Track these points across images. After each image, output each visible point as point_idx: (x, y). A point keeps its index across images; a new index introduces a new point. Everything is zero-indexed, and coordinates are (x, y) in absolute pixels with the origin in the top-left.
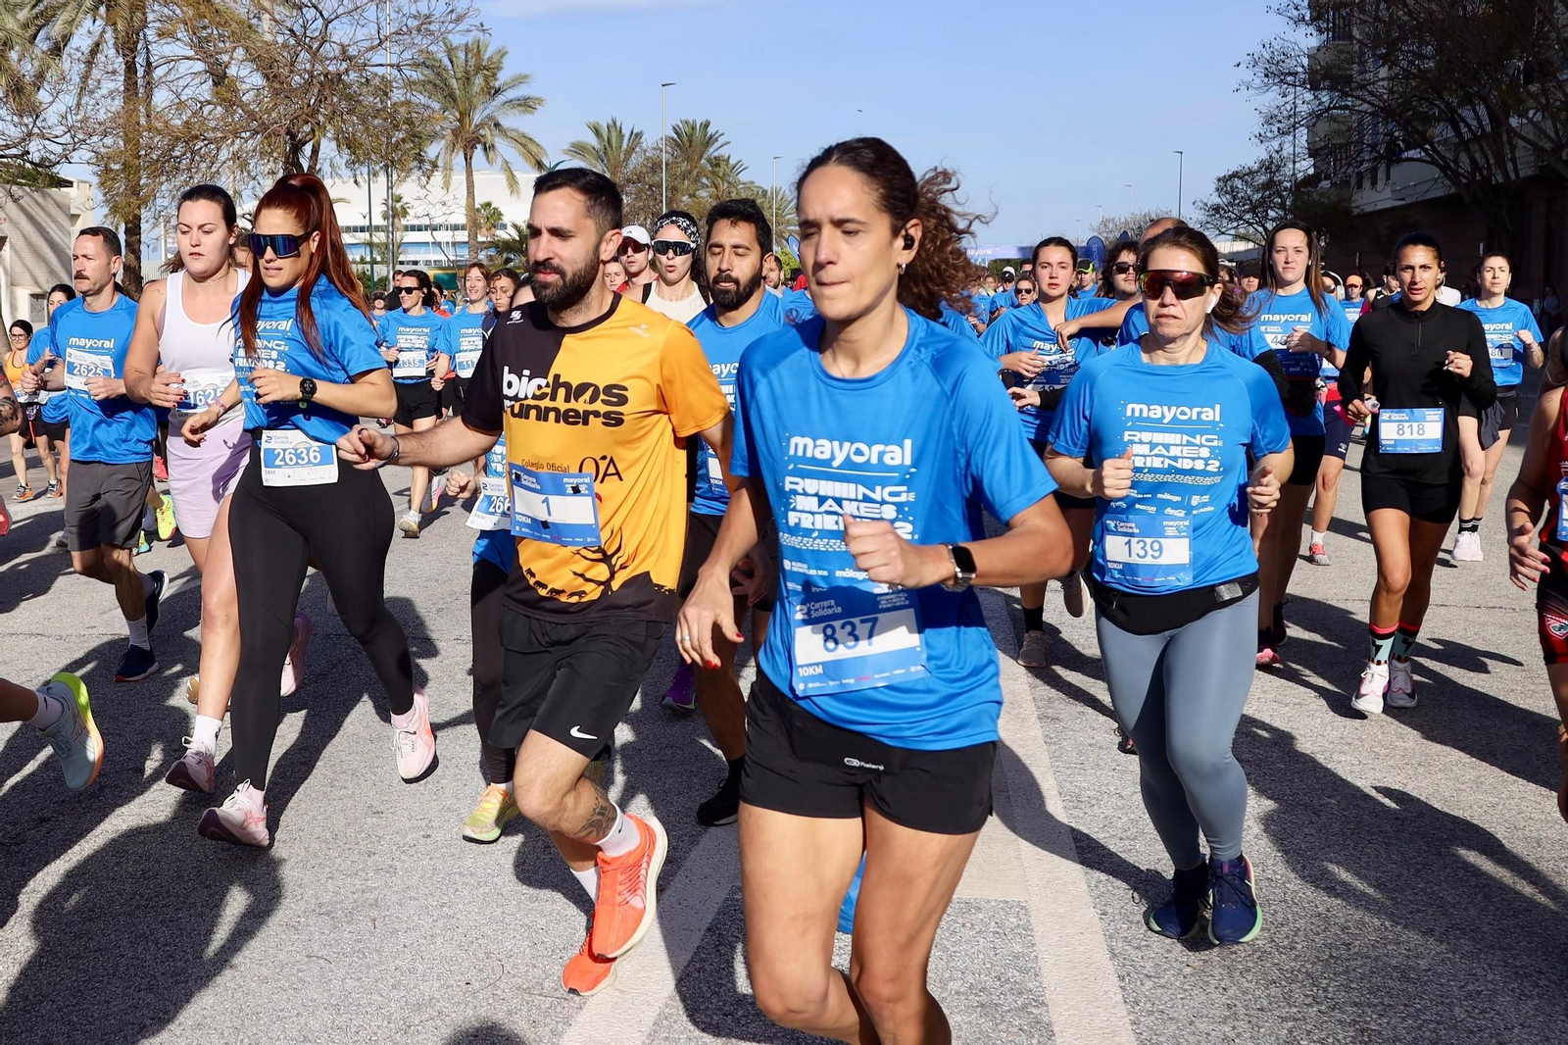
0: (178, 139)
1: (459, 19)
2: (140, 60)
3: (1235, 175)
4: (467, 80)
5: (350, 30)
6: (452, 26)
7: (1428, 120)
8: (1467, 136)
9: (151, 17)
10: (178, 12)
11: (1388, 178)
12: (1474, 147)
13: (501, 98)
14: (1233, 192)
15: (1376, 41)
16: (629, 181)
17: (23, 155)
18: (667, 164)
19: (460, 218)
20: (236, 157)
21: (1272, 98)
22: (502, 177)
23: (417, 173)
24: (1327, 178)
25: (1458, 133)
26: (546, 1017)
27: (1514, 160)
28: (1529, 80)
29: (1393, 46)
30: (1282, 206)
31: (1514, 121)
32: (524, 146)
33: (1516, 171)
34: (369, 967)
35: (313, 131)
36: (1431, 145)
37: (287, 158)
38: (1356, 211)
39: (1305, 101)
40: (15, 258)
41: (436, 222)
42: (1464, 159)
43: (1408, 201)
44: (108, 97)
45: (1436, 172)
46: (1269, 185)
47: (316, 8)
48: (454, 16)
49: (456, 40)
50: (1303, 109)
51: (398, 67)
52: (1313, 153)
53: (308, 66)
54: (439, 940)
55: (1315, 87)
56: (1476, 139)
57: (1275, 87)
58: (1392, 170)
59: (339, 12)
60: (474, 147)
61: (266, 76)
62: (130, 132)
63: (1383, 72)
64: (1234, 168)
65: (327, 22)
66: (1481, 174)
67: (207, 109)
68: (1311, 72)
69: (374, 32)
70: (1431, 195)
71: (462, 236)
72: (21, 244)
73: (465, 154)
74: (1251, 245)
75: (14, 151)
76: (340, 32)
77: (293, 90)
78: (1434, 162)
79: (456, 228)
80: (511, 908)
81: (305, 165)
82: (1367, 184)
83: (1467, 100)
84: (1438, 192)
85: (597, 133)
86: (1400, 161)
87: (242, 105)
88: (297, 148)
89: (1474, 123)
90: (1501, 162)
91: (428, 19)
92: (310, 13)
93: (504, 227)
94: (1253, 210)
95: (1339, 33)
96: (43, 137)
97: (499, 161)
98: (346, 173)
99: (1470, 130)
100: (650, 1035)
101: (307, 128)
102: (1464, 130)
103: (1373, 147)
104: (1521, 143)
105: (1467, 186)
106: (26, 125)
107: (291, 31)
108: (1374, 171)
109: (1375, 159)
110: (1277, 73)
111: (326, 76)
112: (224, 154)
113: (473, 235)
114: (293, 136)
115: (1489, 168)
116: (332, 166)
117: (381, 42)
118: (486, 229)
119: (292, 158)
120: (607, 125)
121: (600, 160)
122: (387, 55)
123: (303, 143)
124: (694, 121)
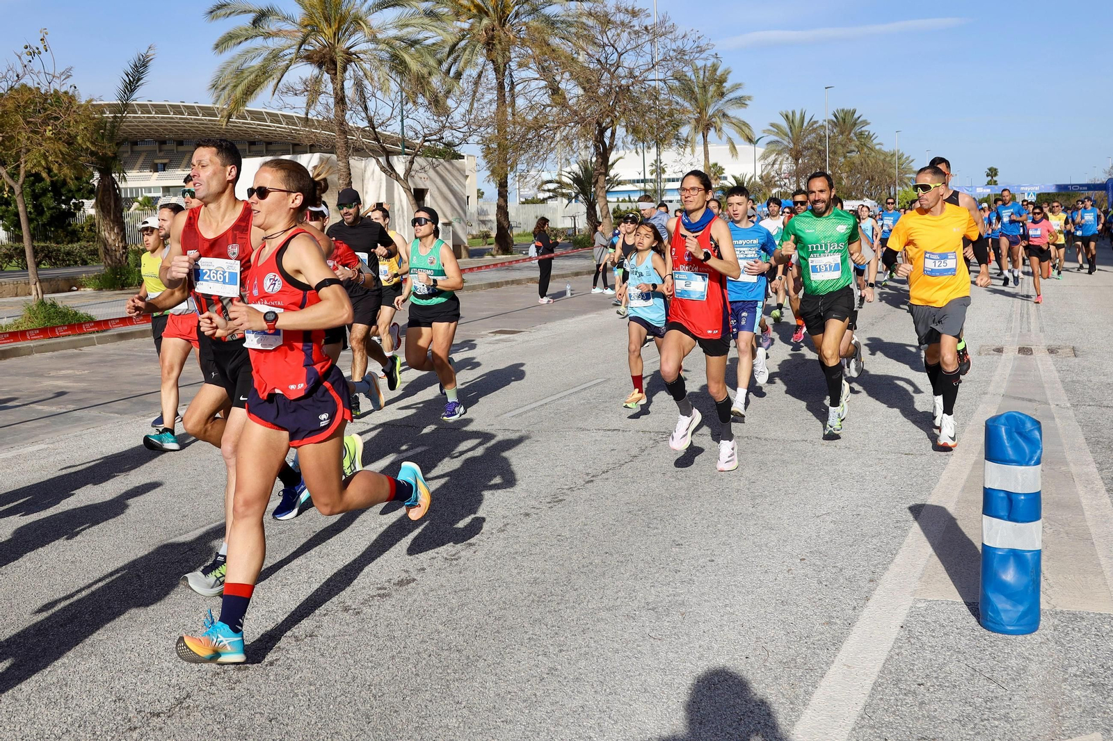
0: (530, 128)
1: (701, 51)
2: (507, 81)
4: (704, 88)
5: (633, 58)
6: (697, 55)
9: (513, 55)
10: (530, 51)
13: (726, 98)
16: (805, 148)
17: (440, 139)
18: (829, 137)
20: (566, 138)
22: (728, 147)
23: (675, 147)
26: (800, 682)
32: (741, 129)
34: (682, 645)
35: (612, 121)
37: (596, 138)
40: (433, 202)
44: (487, 105)
47: (613, 47)
48: (699, 49)
49: (700, 63)
51: (664, 81)
53: (609, 82)
54: (726, 629)
59: (628, 47)
60: (709, 129)
61: (584, 88)
62: (501, 126)
65: (620, 55)
67: (548, 109)
69: (650, 60)
72: (436, 194)
73: (703, 134)
75: (434, 137)
76: (629, 61)
77: (599, 97)
80: (770, 609)
81: (607, 142)
85: (787, 117)
87: (569, 107)
88: (602, 132)
91: (682, 52)
92: (609, 50)
93: (725, 178)
96: (452, 129)
97: (724, 138)
98: (632, 147)
100: (870, 696)
101: (608, 120)
106: (442, 122)
107: (598, 60)
111: (620, 87)
112: (558, 137)
114: (599, 124)
116: (623, 142)
117: (654, 66)
118: (716, 180)
119: (599, 139)
120: (793, 113)
121: (786, 135)
122: (657, 74)
123: (606, 129)
124: (846, 110)
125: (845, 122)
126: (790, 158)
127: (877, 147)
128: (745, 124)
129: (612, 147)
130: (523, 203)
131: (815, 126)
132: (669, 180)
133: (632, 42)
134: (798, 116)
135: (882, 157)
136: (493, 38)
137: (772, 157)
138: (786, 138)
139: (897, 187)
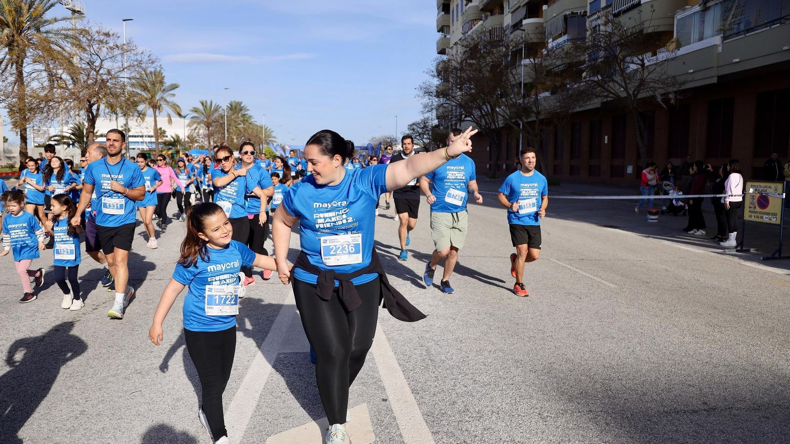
1: (153, 63)
3: (414, 124)
5: (110, 64)
6: (150, 64)
7: (472, 108)
8: (484, 113)
9: (28, 54)
10: (40, 53)
12: (486, 117)
14: (413, 130)
15: (457, 83)
16: (213, 122)
18: (227, 116)
19: (152, 133)
20: (67, 109)
21: (426, 100)
22: (167, 119)
23: (137, 118)
24: (442, 125)
27: (498, 122)
28: (501, 97)
29: (462, 84)
30: (428, 134)
31: (498, 109)
32: (174, 108)
33: (498, 125)
35: (98, 100)
36: (474, 116)
37: (87, 110)
39: (435, 101)
41: (144, 134)
42: (483, 120)
46: (425, 127)
47: (98, 55)
48: (151, 61)
50: (435, 104)
51: (129, 78)
52: (438, 118)
53: (95, 77)
55: (438, 96)
56: (487, 114)
57: (427, 97)
58: (462, 124)
59: (107, 57)
60: (157, 108)
62: (21, 98)
63: (459, 93)
64: (413, 122)
65: (102, 61)
66: (488, 125)
68: (437, 92)
69: (121, 66)
71: (153, 140)
73: (154, 110)
74: (418, 147)
76: (107, 65)
78: (474, 122)
79: (151, 137)
81: (95, 114)
83: (484, 103)
85: (202, 104)
86: (464, 121)
88: (91, 106)
89: (486, 109)
90: (494, 122)
91: (140, 62)
92: (95, 57)
93: (167, 137)
94: (420, 135)
95: (446, 80)
97: (166, 114)
98: (109, 116)
101: (95, 99)
102: (483, 112)
103: (456, 116)
104: (500, 116)
109: (456, 120)
110: (428, 93)
111: (102, 80)
112: (62, 107)
113: (157, 139)
114: (89, 102)
115: (490, 124)
117: (123, 70)
118: (161, 137)
119: (89, 110)
120: (206, 101)
121: (203, 114)
122: (126, 74)
123: (94, 104)
124: (237, 101)
125: (236, 108)
126: (205, 127)
127: (254, 123)
128: (178, 106)
129: (98, 115)
130: (37, 147)
131: (218, 109)
132: (133, 136)
133: (109, 53)
134: (209, 104)
135: (256, 129)
136: (13, 41)
137: (195, 126)
138: (202, 115)
139: (264, 145)
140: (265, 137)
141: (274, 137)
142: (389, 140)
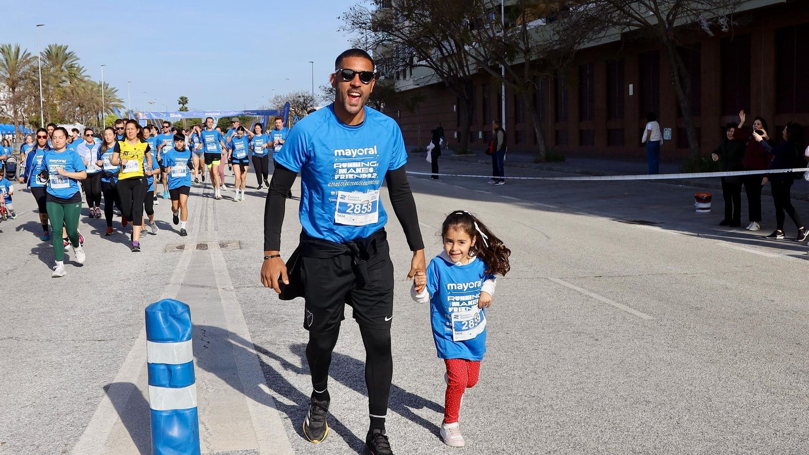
7: (428, 46)
8: (446, 54)
11: (411, 75)
12: (450, 60)
15: (402, 8)
16: (20, 78)
18: (42, 69)
21: (356, 34)
24: (383, 74)
25: (442, 53)
27: (467, 67)
28: (472, 28)
29: (411, 11)
31: (466, 48)
33: (468, 71)
36: (430, 58)
38: (397, 91)
39: (371, 36)
42: (445, 65)
43: (421, 85)
45: (432, 71)
50: (371, 40)
55: (375, 30)
56: (450, 55)
57: (357, 30)
58: (413, 71)
63: (407, 23)
66: (453, 73)
68: (373, 22)
70: (431, 83)
78: (431, 67)
82: (401, 77)
83: (445, 38)
84: (434, 81)
86: (417, 66)
89: (449, 48)
90: (462, 67)
95: (386, 4)
99: (447, 51)
102: (445, 51)
103: (404, 60)
104: (470, 58)
105: (447, 78)
108: (404, 71)
109: (404, 65)
110: (361, 25)
115: (456, 70)
120: (10, 46)
124: (59, 45)
125: (57, 56)
126: (7, 87)
127: (86, 79)
131: (28, 58)
134: (13, 50)
135: (90, 87)
139: (104, 113)
140: (106, 100)
141: (119, 101)
142: (302, 100)
